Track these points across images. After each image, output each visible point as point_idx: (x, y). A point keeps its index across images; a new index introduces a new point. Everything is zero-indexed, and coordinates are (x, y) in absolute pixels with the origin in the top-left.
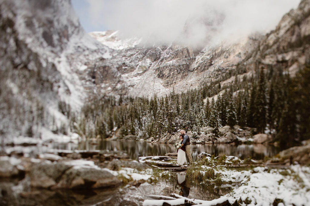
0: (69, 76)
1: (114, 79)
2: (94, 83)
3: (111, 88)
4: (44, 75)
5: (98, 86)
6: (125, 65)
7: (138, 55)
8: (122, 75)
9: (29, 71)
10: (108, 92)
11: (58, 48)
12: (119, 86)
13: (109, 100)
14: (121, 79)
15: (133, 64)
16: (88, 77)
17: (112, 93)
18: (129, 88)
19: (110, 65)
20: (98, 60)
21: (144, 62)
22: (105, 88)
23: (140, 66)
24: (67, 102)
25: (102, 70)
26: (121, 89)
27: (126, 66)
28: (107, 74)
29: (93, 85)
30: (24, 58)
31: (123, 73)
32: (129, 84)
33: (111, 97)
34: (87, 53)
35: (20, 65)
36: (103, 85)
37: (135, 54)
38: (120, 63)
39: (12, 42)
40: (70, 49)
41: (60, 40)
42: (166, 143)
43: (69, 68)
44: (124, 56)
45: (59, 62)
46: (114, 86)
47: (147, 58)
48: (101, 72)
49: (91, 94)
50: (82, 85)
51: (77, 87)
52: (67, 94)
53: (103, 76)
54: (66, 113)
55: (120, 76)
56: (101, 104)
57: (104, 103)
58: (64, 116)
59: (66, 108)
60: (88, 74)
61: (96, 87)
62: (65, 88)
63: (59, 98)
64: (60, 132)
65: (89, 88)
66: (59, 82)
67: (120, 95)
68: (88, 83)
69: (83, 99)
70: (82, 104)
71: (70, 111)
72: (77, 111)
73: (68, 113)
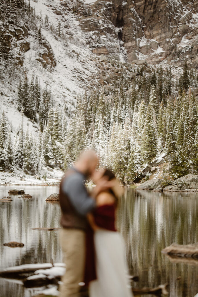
1: (173, 26)
2: (120, 36)
5: (129, 44)
12: (185, 44)
13: (153, 81)
14: (192, 26)
17: (166, 62)
22: (148, 49)
24: (42, 86)
26: (190, 52)
28: (154, 13)
29: (117, 43)
31: (197, 10)
36: (143, 43)
46: (172, 44)
48: (138, 8)
49: (106, 66)
50: (89, 43)
51: (73, 47)
52: (45, 66)
53: (144, 18)
54: (38, 116)
55: (190, 17)
56: (131, 90)
57: (140, 87)
58: (31, 124)
59: (39, 101)
60: (105, 14)
61: (123, 48)
62: (42, 51)
63: (22, 78)
64: (18, 166)
65: (105, 50)
66: (27, 34)
67: (186, 67)
68: (103, 37)
69: (84, 77)
70: (81, 92)
71: (47, 110)
72: (66, 109)
73: (42, 116)
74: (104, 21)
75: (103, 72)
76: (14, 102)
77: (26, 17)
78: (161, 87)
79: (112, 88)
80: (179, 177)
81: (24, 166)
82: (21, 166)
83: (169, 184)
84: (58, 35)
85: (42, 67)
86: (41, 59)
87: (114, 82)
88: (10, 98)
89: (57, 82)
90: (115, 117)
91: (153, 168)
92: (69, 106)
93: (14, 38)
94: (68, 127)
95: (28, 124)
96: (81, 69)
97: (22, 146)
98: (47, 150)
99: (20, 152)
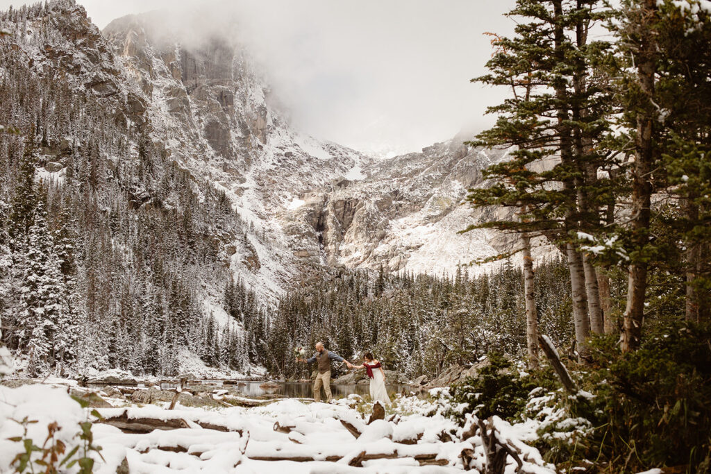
0: (259, 225)
1: (371, 232)
2: (320, 240)
3: (362, 252)
4: (198, 224)
5: (329, 247)
6: (398, 197)
7: (430, 171)
8: (390, 222)
9: (166, 212)
10: (354, 263)
11: (240, 159)
12: (380, 248)
13: (351, 283)
14: (388, 232)
15: (417, 193)
16: (307, 226)
17: (363, 265)
18: (407, 252)
19: (361, 197)
20: (333, 186)
21: (447, 188)
22: (347, 253)
23: (435, 199)
24: (247, 287)
25: (340, 210)
26: (386, 256)
27: (401, 199)
28: (352, 219)
29: (317, 247)
30: (156, 185)
31: (393, 216)
32: (406, 244)
33: (358, 274)
34: (306, 168)
35: (145, 199)
37: (423, 170)
38: (385, 192)
39: (133, 148)
40: (267, 162)
41: (244, 141)
44: (397, 174)
45: (240, 191)
46: (370, 249)
47: (454, 179)
48: (337, 214)
49: (307, 268)
50: (291, 246)
51: (276, 250)
52: (250, 268)
53: (343, 224)
54: (243, 315)
55: (386, 223)
56: (330, 292)
57: (338, 289)
58: (236, 322)
59: (244, 301)
60: (306, 219)
61: (323, 251)
62: (247, 254)
63: (229, 279)
64: (224, 362)
65: (306, 253)
66: (234, 239)
67: (381, 270)
68: (304, 241)
69: (286, 278)
70: (283, 293)
71: (251, 310)
72: (269, 309)
73: (247, 315)
74: (305, 226)
75: (304, 275)
76: (221, 302)
77: (233, 222)
78: (358, 289)
79: (312, 289)
81: (229, 362)
82: (226, 362)
83: (362, 379)
84: (263, 240)
85: (247, 269)
86: (246, 261)
87: (315, 284)
88: (217, 298)
89: (261, 284)
90: (314, 317)
92: (271, 306)
93: (222, 242)
94: (271, 326)
95: (234, 323)
96: (284, 271)
97: (228, 343)
98: (251, 348)
99: (226, 348)
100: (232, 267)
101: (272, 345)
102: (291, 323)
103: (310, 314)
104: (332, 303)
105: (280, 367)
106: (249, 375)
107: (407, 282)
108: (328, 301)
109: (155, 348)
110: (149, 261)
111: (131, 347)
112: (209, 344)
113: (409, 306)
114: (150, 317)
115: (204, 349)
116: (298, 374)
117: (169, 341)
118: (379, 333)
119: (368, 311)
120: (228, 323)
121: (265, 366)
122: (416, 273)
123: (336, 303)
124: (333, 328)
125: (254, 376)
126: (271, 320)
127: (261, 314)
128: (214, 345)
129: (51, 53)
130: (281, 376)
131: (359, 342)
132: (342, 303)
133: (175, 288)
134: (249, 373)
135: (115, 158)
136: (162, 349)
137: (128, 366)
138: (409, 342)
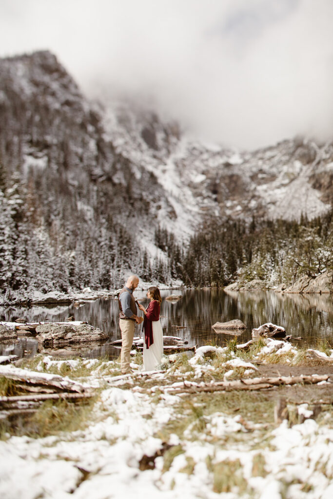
0: (176, 192)
1: (246, 194)
2: (216, 200)
3: (242, 207)
4: (136, 191)
5: (221, 204)
6: (262, 173)
7: (281, 156)
8: (258, 188)
9: (114, 185)
10: (236, 213)
11: (164, 152)
12: (253, 204)
13: (235, 225)
14: (257, 194)
15: (274, 170)
16: (207, 192)
17: (242, 214)
18: (269, 206)
19: (240, 173)
20: (222, 167)
21: (292, 166)
22: (232, 208)
23: (285, 173)
24: (169, 230)
25: (227, 181)
26: (256, 209)
27: (265, 173)
28: (236, 186)
29: (214, 204)
30: (108, 167)
31: (259, 184)
32: (268, 200)
33: (239, 220)
34: (205, 156)
35: (101, 176)
36: (229, 204)
37: (277, 155)
38: (255, 170)
39: (92, 145)
40: (181, 152)
41: (166, 140)
42: (301, 293)
43: (178, 180)
44: (262, 159)
45: (164, 171)
46: (246, 204)
47: (296, 160)
48: (226, 184)
49: (207, 217)
50: (197, 204)
52: (171, 218)
54: (167, 248)
55: (255, 189)
56: (222, 232)
57: (227, 229)
58: (163, 253)
59: (167, 239)
60: (207, 188)
61: (218, 207)
62: (169, 210)
63: (157, 226)
64: (155, 279)
65: (206, 208)
66: (159, 200)
67: (254, 217)
68: (206, 201)
69: (195, 225)
70: (192, 233)
71: (172, 245)
72: (183, 244)
73: (169, 248)
75: (205, 221)
76: (152, 240)
77: (159, 190)
78: (239, 229)
80: (249, 281)
81: (158, 278)
82: (157, 278)
83: (243, 286)
84: (178, 200)
85: (169, 219)
86: (169, 214)
88: (150, 238)
89: (178, 228)
90: (212, 248)
91: (235, 277)
92: (185, 242)
93: (152, 203)
94: (185, 254)
95: (161, 253)
96: (193, 220)
97: (157, 267)
98: (172, 269)
99: (156, 270)
100: (159, 218)
101: (186, 266)
102: (197, 252)
103: (209, 245)
104: (223, 238)
105: (192, 280)
106: (171, 286)
107: (270, 224)
108: (220, 237)
109: (108, 271)
110: (104, 216)
111: (91, 272)
112: (145, 267)
113: (272, 238)
114: (105, 252)
115: (141, 271)
116: (202, 284)
117: (118, 267)
118: (253, 256)
119: (245, 243)
120: (157, 254)
121: (181, 279)
122: (275, 218)
123: (225, 238)
124: (224, 254)
125: (174, 287)
126: (185, 250)
127: (178, 247)
128: (148, 268)
129: (36, 84)
130: (192, 285)
131: (240, 262)
132: (229, 238)
133: (121, 232)
134: (171, 285)
135: (80, 151)
136: (113, 273)
137: (90, 285)
138: (273, 261)
